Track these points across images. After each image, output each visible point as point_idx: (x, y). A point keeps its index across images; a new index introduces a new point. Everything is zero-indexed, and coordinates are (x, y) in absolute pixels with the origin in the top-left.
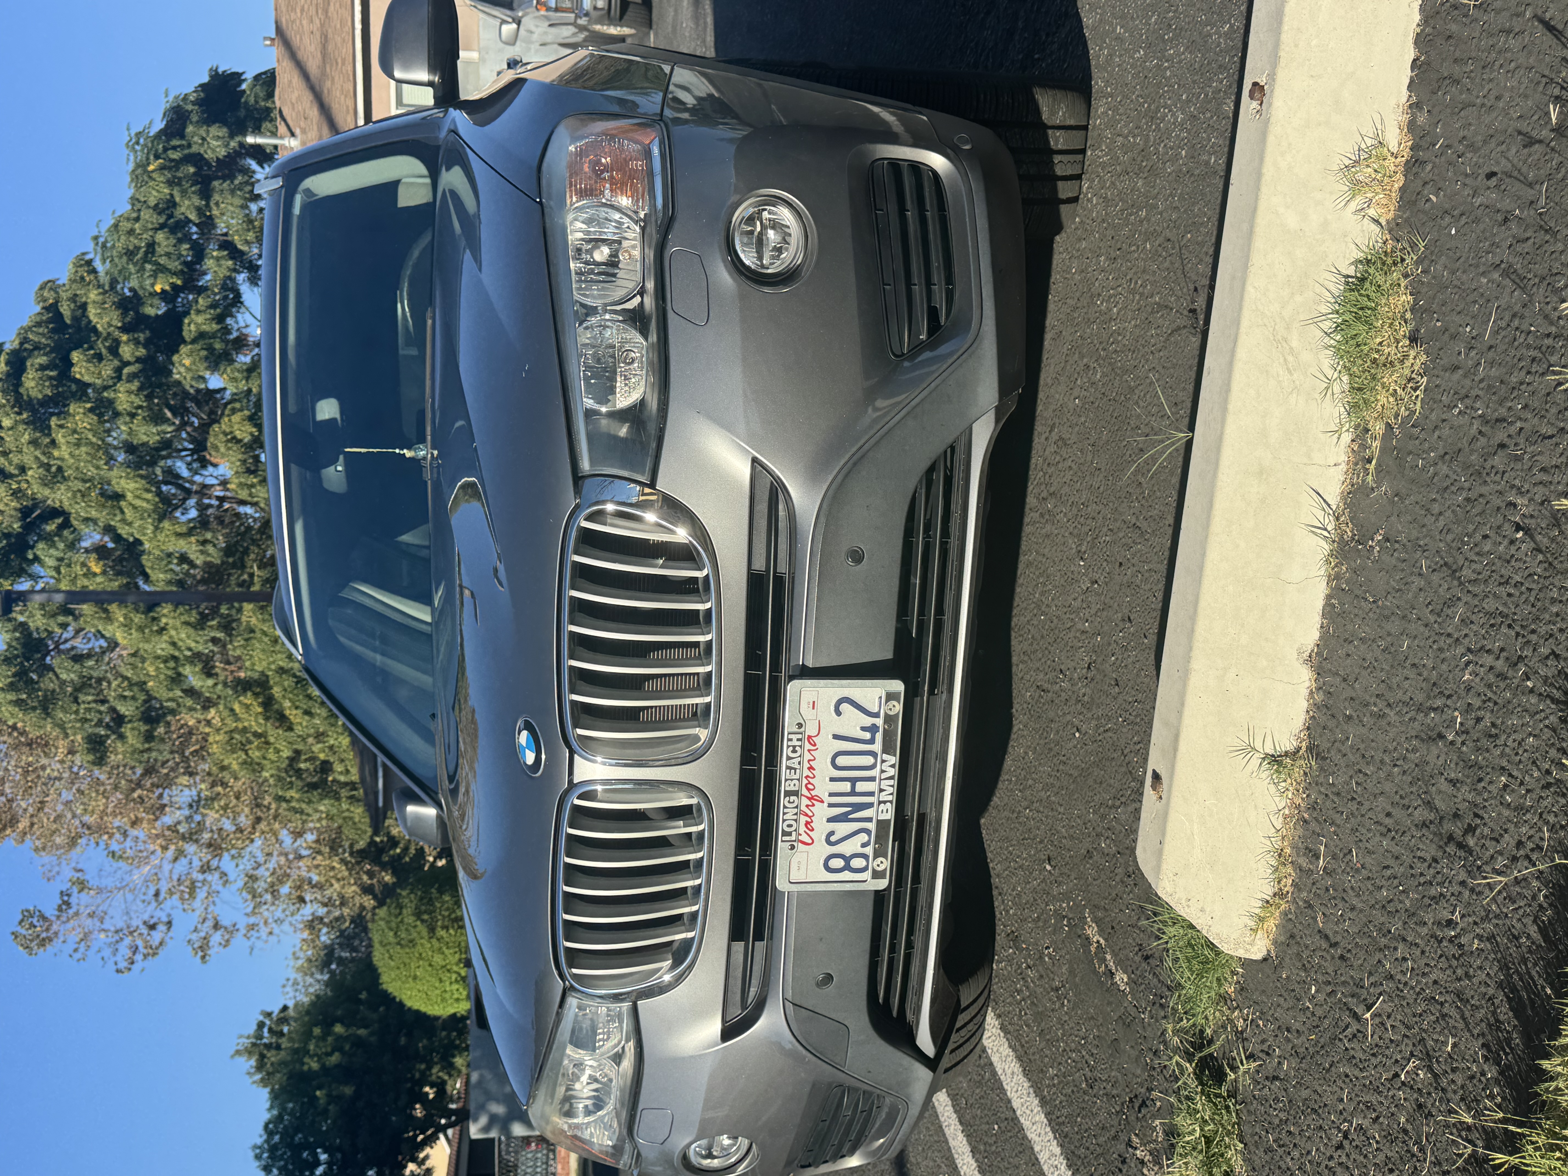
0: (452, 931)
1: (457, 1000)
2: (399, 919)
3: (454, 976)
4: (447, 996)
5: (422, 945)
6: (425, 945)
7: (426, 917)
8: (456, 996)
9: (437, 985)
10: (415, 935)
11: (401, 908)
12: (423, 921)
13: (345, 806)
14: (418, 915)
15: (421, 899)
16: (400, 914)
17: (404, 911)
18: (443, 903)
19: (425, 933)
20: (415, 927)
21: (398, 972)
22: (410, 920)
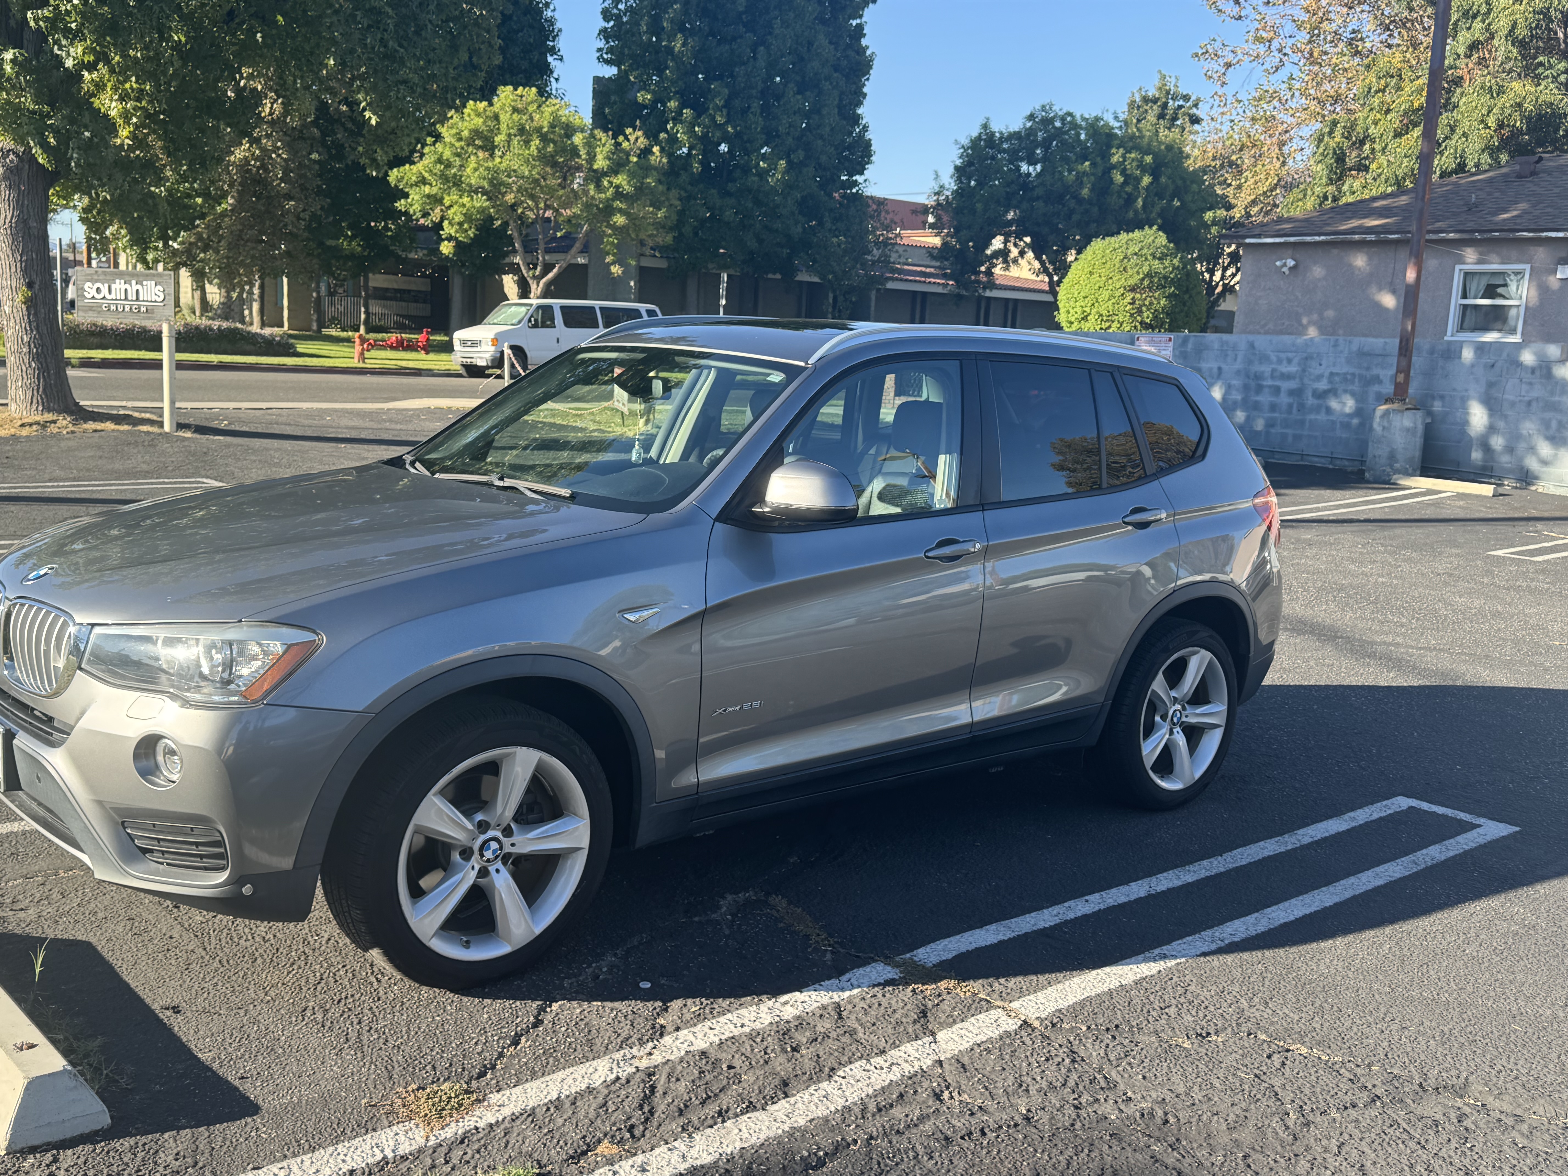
0: (1129, 307)
1: (1068, 312)
2: (1149, 258)
3: (1088, 309)
4: (1072, 303)
5: (1119, 280)
6: (1120, 281)
7: (1146, 283)
8: (1071, 311)
9: (1082, 294)
10: (1130, 272)
11: (1160, 259)
12: (1143, 279)
13: (1318, 190)
14: (1149, 275)
15: (1165, 278)
16: (1154, 257)
17: (1157, 262)
18: (1158, 300)
19: (1132, 282)
20: (1138, 273)
21: (1099, 256)
22: (1146, 269)
